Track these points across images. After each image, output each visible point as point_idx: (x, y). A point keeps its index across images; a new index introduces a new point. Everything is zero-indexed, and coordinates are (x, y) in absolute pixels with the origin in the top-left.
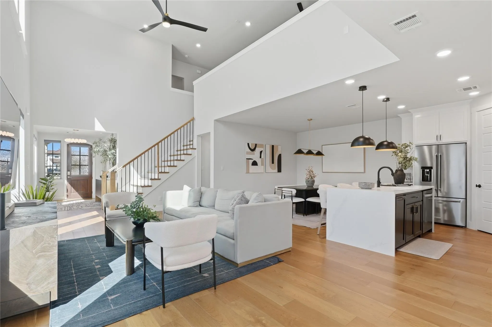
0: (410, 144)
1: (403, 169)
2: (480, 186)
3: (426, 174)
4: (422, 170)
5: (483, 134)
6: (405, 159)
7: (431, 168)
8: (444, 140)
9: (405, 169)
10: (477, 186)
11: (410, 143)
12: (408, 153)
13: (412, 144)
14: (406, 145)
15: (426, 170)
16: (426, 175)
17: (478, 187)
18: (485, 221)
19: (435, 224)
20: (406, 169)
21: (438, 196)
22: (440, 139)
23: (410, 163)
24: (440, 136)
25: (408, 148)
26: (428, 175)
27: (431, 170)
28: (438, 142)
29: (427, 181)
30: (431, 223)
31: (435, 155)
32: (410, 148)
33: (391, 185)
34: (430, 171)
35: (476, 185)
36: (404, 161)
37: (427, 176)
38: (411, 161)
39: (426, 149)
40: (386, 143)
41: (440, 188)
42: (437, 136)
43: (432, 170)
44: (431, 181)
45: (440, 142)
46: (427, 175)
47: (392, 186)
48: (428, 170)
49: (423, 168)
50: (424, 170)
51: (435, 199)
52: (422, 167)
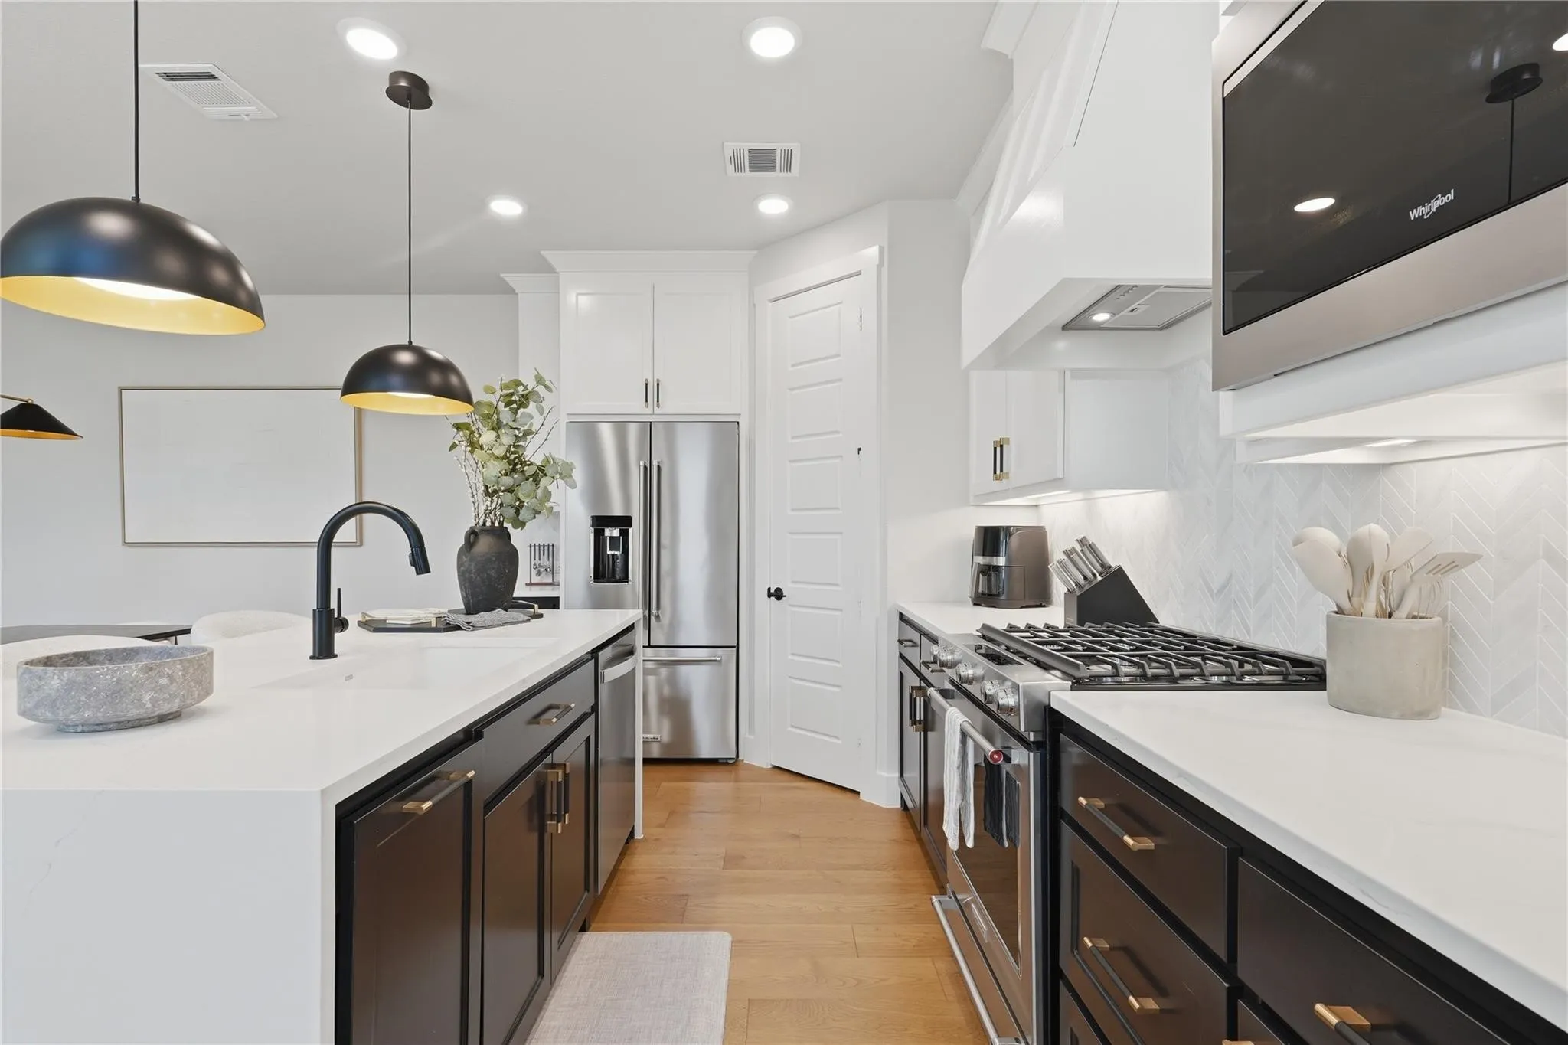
0: (537, 389)
1: (508, 525)
2: (778, 594)
3: (608, 549)
4: (595, 530)
5: (792, 389)
6: (514, 470)
7: (624, 522)
8: (672, 405)
9: (520, 524)
10: (770, 595)
11: (540, 380)
12: (529, 438)
13: (546, 387)
14: (521, 389)
15: (608, 532)
16: (609, 552)
17: (773, 598)
18: (798, 731)
19: (646, 767)
20: (522, 524)
21: (651, 644)
22: (658, 401)
23: (539, 492)
24: (658, 385)
25: (532, 408)
26: (616, 553)
27: (627, 531)
28: (649, 411)
29: (613, 579)
30: (632, 761)
31: (642, 463)
32: (541, 411)
33: (433, 625)
34: (624, 534)
35: (769, 589)
36: (507, 481)
37: (613, 555)
38: (544, 482)
39: (606, 433)
40: (405, 358)
41: (658, 608)
42: (647, 384)
43: (630, 530)
44: (625, 578)
45: (657, 411)
46: (613, 552)
47: (436, 630)
48: (616, 532)
49: (601, 522)
50: (603, 531)
51: (644, 661)
52: (596, 516)
